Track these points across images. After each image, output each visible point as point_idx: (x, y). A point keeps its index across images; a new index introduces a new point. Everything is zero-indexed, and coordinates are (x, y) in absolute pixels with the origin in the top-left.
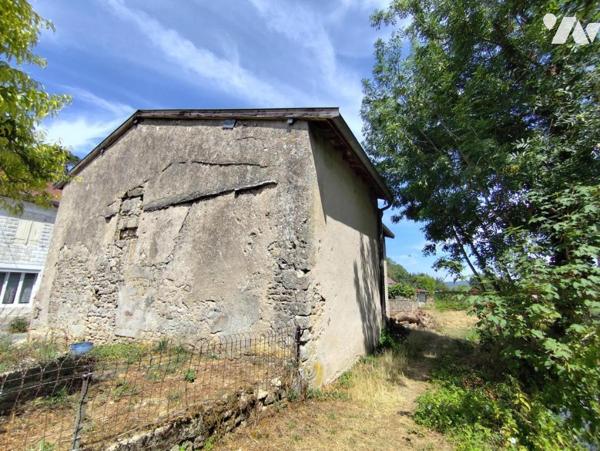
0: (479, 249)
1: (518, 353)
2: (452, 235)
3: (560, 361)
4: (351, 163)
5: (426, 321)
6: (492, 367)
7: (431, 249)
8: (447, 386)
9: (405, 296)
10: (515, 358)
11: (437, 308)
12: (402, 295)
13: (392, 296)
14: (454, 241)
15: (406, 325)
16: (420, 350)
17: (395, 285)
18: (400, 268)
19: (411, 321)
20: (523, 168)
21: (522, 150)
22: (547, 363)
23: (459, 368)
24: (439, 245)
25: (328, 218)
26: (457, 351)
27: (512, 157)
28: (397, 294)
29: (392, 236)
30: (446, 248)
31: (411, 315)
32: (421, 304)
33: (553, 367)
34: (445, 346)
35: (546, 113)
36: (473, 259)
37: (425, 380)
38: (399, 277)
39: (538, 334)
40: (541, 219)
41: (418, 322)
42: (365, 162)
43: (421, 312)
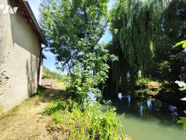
0: (69, 65)
1: (72, 91)
2: (64, 60)
3: (79, 91)
4: (31, 26)
5: (53, 85)
6: (67, 96)
7: (57, 63)
8: (55, 102)
9: (48, 78)
10: (71, 92)
11: (57, 82)
12: (47, 78)
13: (43, 78)
14: (64, 62)
15: (47, 87)
16: (49, 94)
17: (45, 75)
18: (48, 69)
19: (48, 86)
20: (82, 46)
21: (82, 41)
22: (77, 92)
23: (59, 97)
24: (60, 63)
25: (15, 44)
26: (60, 93)
27: (79, 42)
28: (45, 77)
29: (46, 59)
30: (61, 64)
31: (49, 84)
32: (53, 81)
33: (78, 93)
34: (57, 92)
35: (88, 34)
36: (68, 68)
37: (48, 102)
38: (47, 72)
39: (77, 86)
40: (83, 59)
41: (51, 86)
42: (38, 28)
43: (52, 83)
